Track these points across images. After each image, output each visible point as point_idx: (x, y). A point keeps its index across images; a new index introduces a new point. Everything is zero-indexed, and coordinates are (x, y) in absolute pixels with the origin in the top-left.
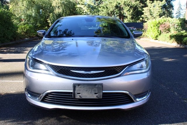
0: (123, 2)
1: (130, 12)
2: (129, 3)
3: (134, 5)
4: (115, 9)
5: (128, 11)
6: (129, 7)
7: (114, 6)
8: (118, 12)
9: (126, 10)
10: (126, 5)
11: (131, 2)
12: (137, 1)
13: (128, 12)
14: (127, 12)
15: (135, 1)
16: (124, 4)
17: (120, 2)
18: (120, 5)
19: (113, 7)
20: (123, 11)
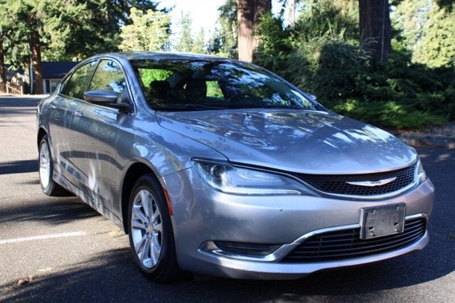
0: (42, 5)
1: (62, 31)
2: (59, 7)
3: (73, 14)
4: (17, 23)
5: (57, 29)
6: (60, 19)
7: (15, 11)
8: (28, 31)
9: (53, 27)
10: (50, 13)
11: (64, 6)
12: (80, 4)
13: (59, 32)
14: (55, 32)
15: (73, 3)
16: (46, 10)
17: (33, 4)
18: (33, 11)
19: (11, 15)
20: (42, 30)
